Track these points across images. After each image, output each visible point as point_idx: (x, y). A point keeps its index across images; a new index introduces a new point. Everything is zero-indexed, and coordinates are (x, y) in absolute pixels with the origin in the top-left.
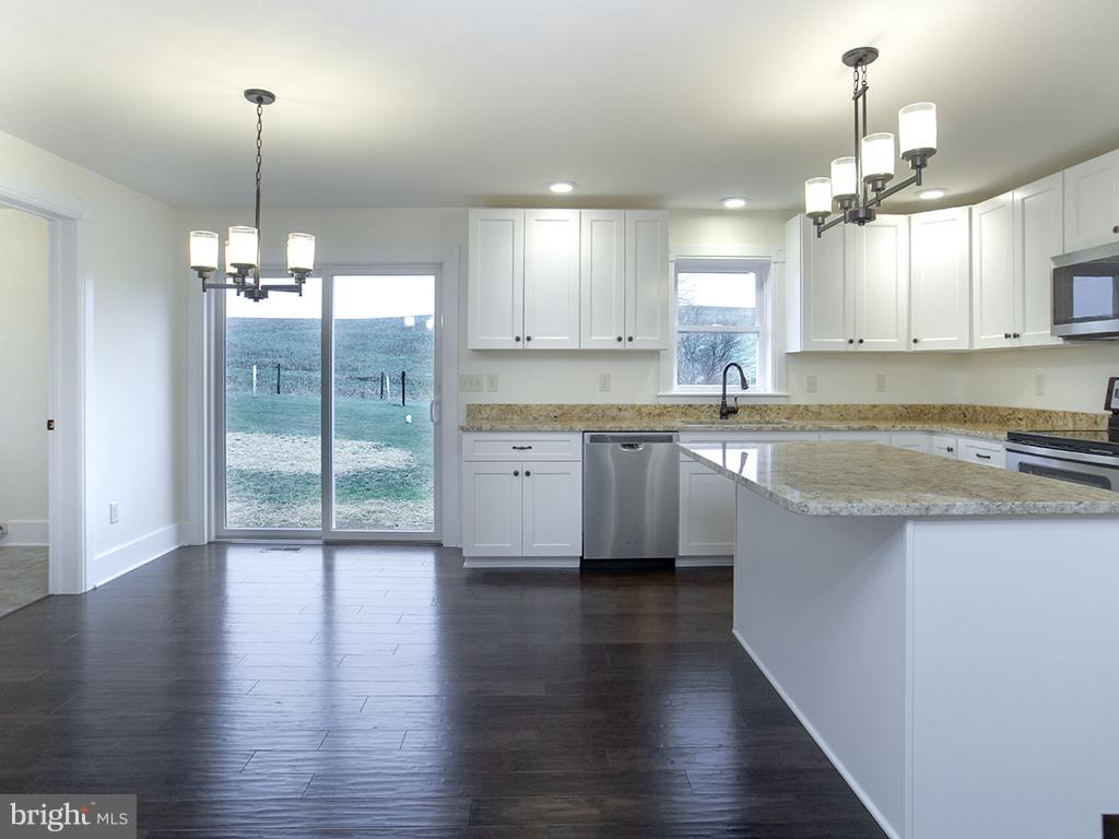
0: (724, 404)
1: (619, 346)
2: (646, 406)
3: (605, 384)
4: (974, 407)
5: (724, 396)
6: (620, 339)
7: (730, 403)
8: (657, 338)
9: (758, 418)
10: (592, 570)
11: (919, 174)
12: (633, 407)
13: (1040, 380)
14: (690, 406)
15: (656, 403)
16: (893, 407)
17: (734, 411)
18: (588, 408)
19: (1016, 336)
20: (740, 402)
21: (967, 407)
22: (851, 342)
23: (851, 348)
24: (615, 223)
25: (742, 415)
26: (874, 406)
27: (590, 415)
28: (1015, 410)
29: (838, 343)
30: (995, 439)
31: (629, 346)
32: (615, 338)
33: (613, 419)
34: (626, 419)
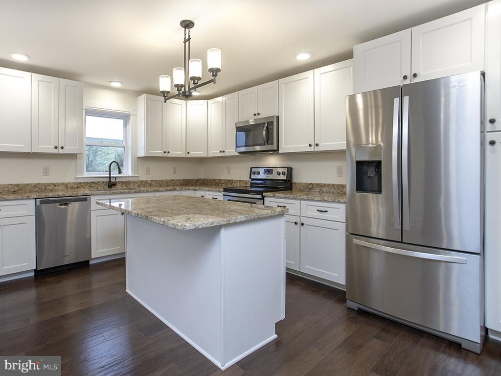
0: (110, 181)
1: (56, 151)
2: (70, 183)
3: (46, 172)
4: (207, 179)
5: (110, 177)
6: (56, 148)
7: (113, 180)
8: (77, 148)
9: (125, 187)
10: (42, 275)
11: (215, 78)
12: (62, 184)
13: (229, 169)
14: (93, 182)
15: (75, 181)
16: (179, 180)
17: (115, 184)
18: (36, 186)
19: (223, 152)
20: (118, 180)
21: (204, 180)
22: (165, 152)
23: (165, 155)
24: (53, 84)
25: (119, 186)
26: (172, 180)
27: (37, 189)
28: (221, 180)
29: (159, 153)
30: (219, 191)
31: (61, 151)
32: (52, 147)
33: (51, 191)
34: (59, 190)
